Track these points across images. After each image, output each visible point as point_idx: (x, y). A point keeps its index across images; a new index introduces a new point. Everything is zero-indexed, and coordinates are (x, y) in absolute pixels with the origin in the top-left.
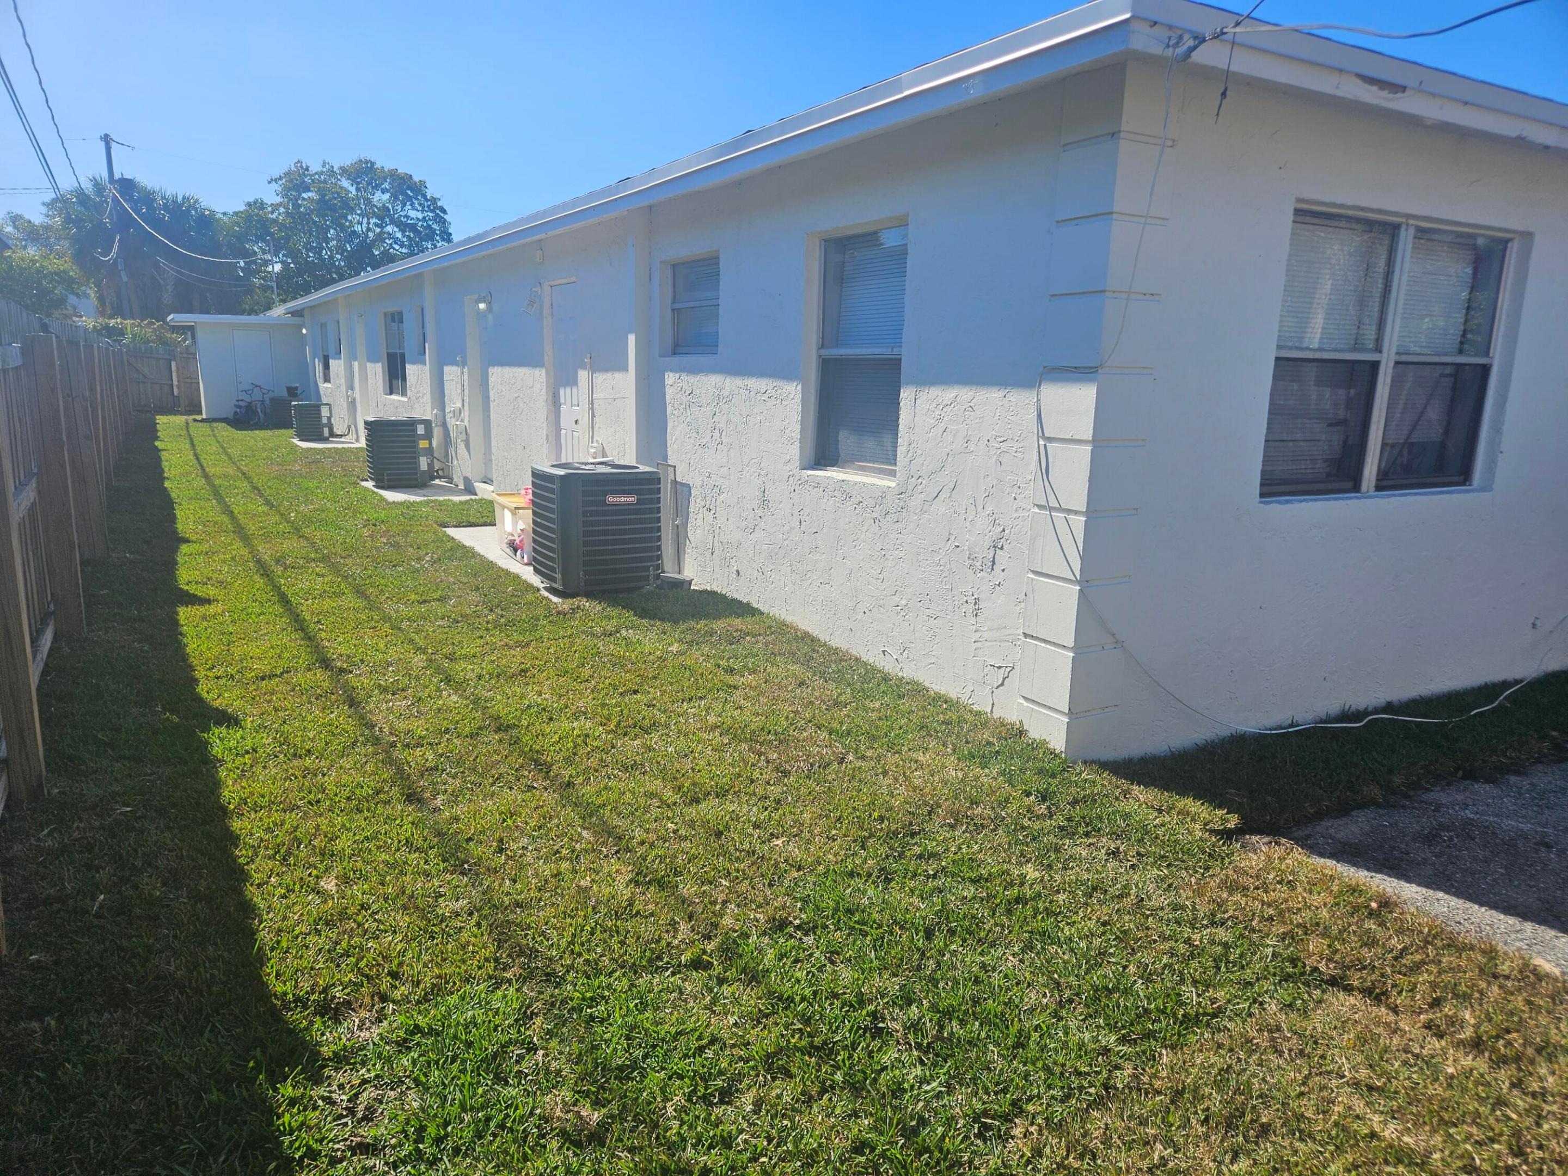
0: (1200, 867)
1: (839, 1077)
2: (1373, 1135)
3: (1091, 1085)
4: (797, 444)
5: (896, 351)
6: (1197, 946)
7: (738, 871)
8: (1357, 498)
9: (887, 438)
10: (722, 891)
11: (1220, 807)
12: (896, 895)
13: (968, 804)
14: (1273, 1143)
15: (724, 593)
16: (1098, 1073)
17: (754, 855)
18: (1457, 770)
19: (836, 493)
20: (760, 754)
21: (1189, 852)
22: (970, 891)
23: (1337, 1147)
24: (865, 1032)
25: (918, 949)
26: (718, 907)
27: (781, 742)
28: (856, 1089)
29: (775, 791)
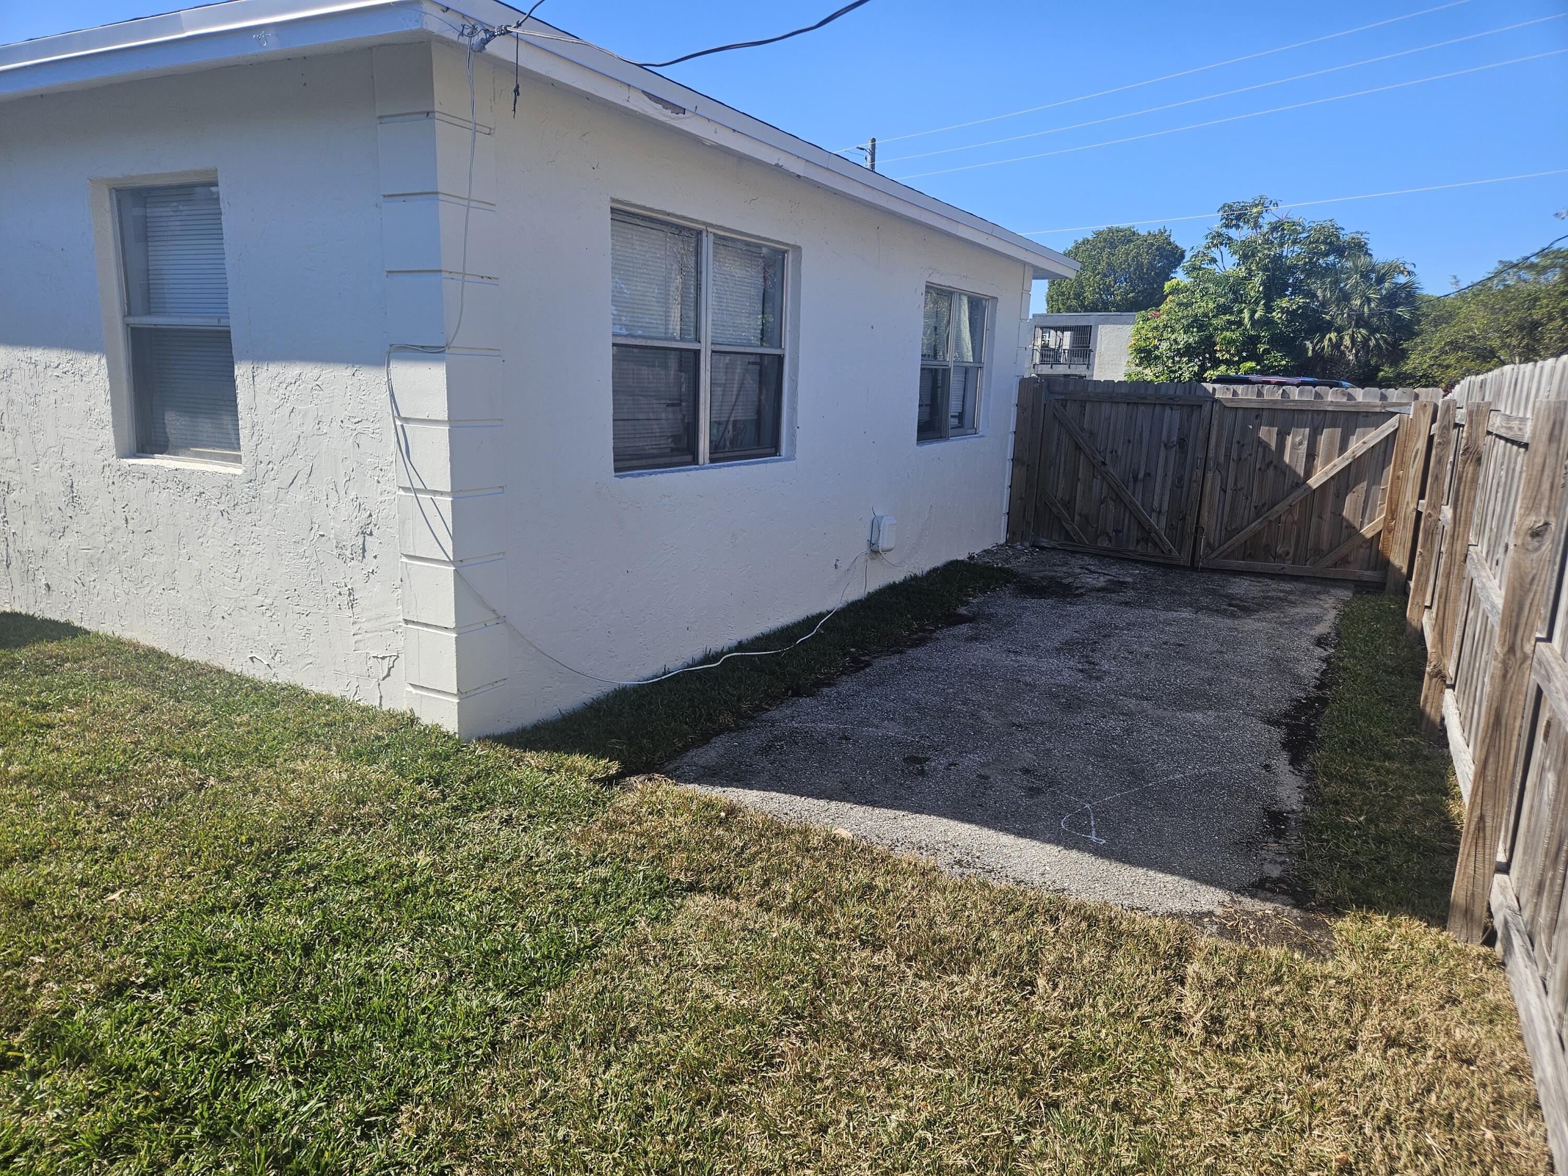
0: (585, 815)
1: (197, 1132)
2: (718, 1008)
3: (479, 1047)
4: (110, 427)
5: (223, 322)
6: (580, 888)
7: (57, 942)
8: (696, 469)
9: (227, 420)
10: (36, 971)
11: (603, 757)
12: (270, 919)
13: (353, 806)
14: (639, 1043)
15: (31, 613)
16: (485, 1034)
17: (79, 918)
18: (787, 691)
19: (169, 484)
20: (86, 799)
21: (576, 805)
22: (355, 894)
23: (690, 1028)
24: (228, 1076)
25: (294, 969)
26: (29, 990)
27: (116, 780)
28: (219, 1138)
29: (108, 839)
